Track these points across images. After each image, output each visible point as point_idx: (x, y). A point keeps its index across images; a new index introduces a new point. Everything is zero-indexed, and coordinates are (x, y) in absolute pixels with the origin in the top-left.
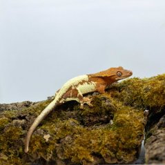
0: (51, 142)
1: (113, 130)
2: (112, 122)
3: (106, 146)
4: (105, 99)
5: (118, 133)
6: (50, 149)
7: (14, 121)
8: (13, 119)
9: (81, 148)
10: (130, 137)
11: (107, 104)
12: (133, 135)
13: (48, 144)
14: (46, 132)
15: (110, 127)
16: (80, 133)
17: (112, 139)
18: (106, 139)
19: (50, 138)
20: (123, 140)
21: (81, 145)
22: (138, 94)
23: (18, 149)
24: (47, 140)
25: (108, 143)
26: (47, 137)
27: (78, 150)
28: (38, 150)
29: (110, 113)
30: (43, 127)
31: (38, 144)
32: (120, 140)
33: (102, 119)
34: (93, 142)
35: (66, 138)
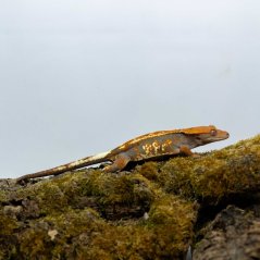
0: (59, 241)
1: (149, 228)
2: (146, 216)
3: (137, 251)
4: (138, 182)
5: (156, 233)
6: (56, 251)
7: (7, 207)
8: (4, 204)
9: (101, 252)
10: (173, 240)
11: (141, 189)
12: (177, 237)
13: (53, 244)
14: (51, 226)
15: (145, 224)
16: (101, 231)
17: (147, 241)
18: (138, 241)
19: (57, 236)
20: (162, 243)
21: (101, 248)
22: (186, 177)
23: (10, 249)
24: (53, 238)
25: (141, 246)
26: (52, 234)
27: (97, 255)
28: (39, 252)
29: (145, 202)
30: (47, 218)
31: (40, 243)
32: (158, 243)
33: (133, 210)
34: (119, 243)
35: (81, 237)
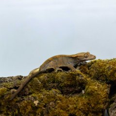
0: (39, 106)
1: (86, 98)
2: (83, 92)
3: (80, 110)
4: (78, 75)
5: (89, 100)
6: (39, 111)
7: (12, 90)
8: (11, 89)
9: (61, 111)
10: (98, 103)
11: (80, 78)
12: (100, 101)
13: (37, 108)
14: (35, 99)
15: (83, 96)
16: (60, 100)
17: (84, 104)
18: (80, 104)
19: (38, 104)
20: (93, 105)
21: (61, 109)
22: (103, 72)
23: (15, 111)
24: (36, 104)
25: (82, 107)
26: (36, 102)
27: (59, 112)
28: (29, 112)
29: (83, 85)
30: (33, 95)
31: (30, 107)
32: (90, 105)
33: (76, 89)
34: (71, 106)
35: (51, 103)
